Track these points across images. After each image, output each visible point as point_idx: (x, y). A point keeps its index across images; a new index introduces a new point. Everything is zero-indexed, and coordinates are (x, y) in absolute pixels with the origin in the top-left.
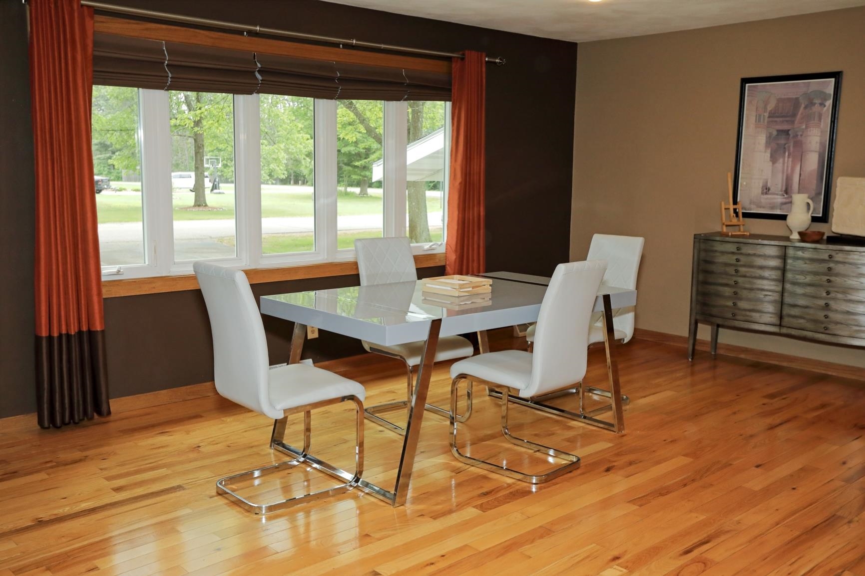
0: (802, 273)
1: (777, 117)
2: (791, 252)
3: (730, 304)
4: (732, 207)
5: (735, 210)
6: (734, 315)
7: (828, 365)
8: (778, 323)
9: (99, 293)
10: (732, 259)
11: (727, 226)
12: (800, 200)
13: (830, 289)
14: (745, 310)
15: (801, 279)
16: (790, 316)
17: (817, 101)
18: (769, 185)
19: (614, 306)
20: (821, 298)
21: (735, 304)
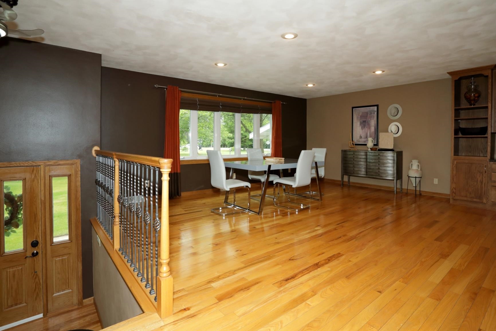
0: (372, 159)
1: (363, 117)
2: (368, 153)
3: (352, 169)
4: (352, 142)
5: (353, 143)
6: (354, 172)
7: (380, 186)
8: (366, 174)
9: (179, 163)
10: (352, 156)
11: (351, 147)
12: (370, 139)
13: (379, 163)
14: (357, 171)
15: (371, 161)
16: (369, 172)
17: (373, 113)
18: (362, 136)
19: (318, 165)
20: (377, 166)
21: (354, 169)
